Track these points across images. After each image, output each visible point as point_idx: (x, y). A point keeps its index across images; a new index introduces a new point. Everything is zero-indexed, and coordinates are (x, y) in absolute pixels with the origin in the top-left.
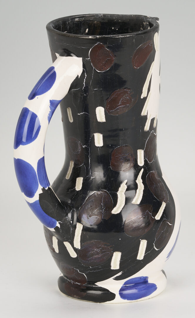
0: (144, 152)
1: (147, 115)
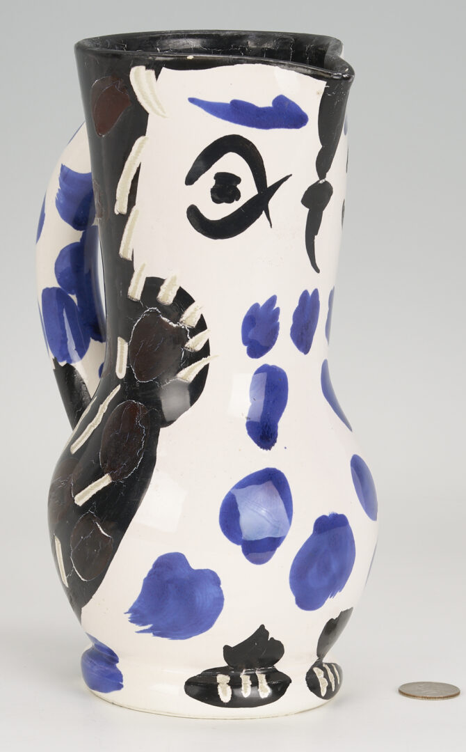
0: (129, 347)
1: (131, 259)
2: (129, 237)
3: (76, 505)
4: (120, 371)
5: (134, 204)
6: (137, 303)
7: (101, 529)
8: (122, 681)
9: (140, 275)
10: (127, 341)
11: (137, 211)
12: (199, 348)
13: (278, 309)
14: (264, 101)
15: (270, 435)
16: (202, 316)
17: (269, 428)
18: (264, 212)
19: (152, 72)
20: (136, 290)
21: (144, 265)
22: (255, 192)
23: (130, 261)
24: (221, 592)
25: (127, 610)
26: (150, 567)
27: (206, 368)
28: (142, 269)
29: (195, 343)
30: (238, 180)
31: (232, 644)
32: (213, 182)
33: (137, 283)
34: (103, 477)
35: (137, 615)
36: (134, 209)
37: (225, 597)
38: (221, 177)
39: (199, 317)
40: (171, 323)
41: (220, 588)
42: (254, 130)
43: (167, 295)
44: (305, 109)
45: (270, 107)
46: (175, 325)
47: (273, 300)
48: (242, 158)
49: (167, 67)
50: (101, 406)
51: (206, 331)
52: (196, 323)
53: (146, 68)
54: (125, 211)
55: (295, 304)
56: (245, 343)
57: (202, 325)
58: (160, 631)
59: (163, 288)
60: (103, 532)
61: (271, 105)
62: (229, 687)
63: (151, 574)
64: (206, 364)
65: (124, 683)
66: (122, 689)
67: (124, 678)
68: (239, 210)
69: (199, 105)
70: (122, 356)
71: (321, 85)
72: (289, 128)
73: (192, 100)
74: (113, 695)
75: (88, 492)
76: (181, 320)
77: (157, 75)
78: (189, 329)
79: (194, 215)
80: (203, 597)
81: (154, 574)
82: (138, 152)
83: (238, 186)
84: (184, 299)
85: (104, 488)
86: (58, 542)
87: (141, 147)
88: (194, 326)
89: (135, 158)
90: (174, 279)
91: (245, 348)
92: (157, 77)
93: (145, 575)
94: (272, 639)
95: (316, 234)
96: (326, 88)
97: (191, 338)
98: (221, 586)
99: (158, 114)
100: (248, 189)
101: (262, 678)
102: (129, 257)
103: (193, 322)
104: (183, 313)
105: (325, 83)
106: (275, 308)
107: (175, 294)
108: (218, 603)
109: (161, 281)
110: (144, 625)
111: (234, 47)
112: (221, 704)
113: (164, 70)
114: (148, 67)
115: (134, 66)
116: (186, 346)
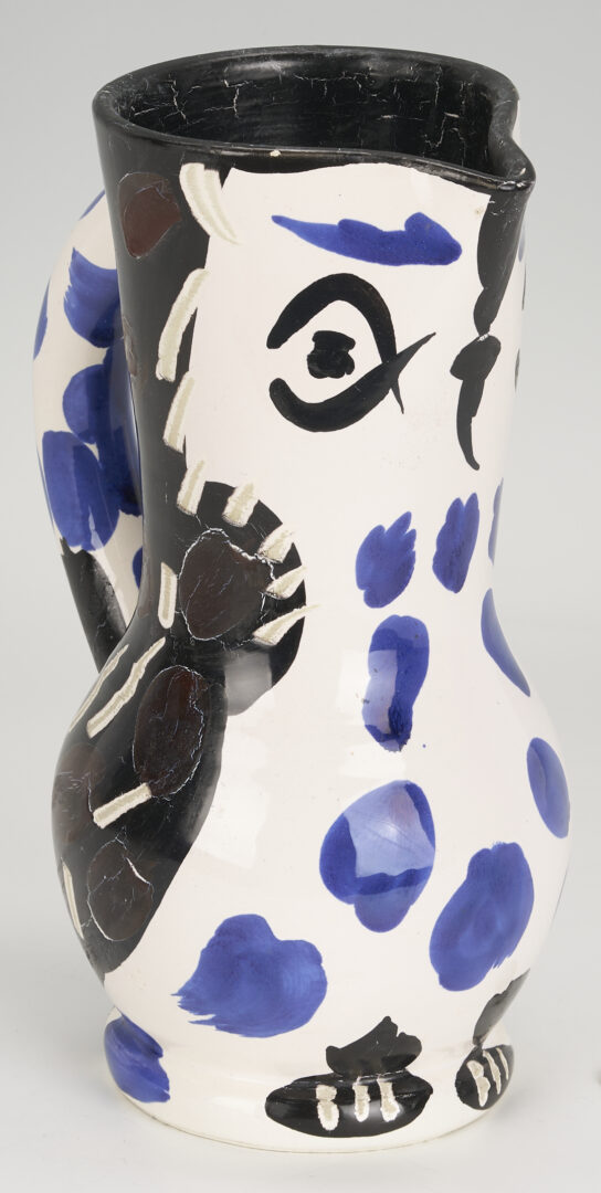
0: (178, 581)
1: (182, 451)
2: (179, 417)
3: (96, 825)
4: (166, 616)
5: (187, 369)
6: (190, 518)
7: (134, 870)
8: (168, 1089)
9: (195, 476)
10: (176, 571)
11: (191, 381)
12: (288, 593)
13: (413, 532)
14: (391, 221)
15: (400, 727)
16: (293, 545)
17: (399, 715)
18: (391, 391)
19: (215, 174)
20: (189, 498)
21: (202, 462)
22: (377, 361)
23: (178, 453)
24: (322, 973)
25: (176, 991)
26: (211, 934)
27: (299, 625)
28: (199, 468)
29: (282, 587)
30: (350, 343)
31: (340, 1045)
32: (311, 346)
33: (191, 488)
34: (138, 788)
35: (192, 998)
36: (187, 376)
37: (328, 980)
38: (322, 338)
39: (289, 548)
40: (244, 554)
41: (321, 968)
42: (376, 266)
43: (238, 512)
44: (456, 235)
45: (401, 232)
46: (250, 558)
47: (405, 520)
48: (356, 309)
49: (238, 167)
50: (135, 666)
51: (300, 568)
52: (284, 556)
53: (206, 168)
54: (172, 377)
55: (440, 521)
56: (361, 586)
57: (292, 560)
58: (226, 1024)
59: (232, 501)
60: (137, 874)
61: (403, 229)
62: (335, 1106)
63: (213, 944)
64: (299, 617)
65: (170, 1093)
66: (169, 1102)
67: (171, 1084)
68: (352, 388)
69: (289, 228)
70: (167, 593)
71: (483, 200)
72: (431, 264)
73: (278, 220)
74: (154, 1107)
75: (114, 809)
76: (261, 550)
77: (223, 178)
78: (274, 564)
79: (280, 392)
80: (294, 980)
81: (218, 943)
82: (193, 292)
83: (351, 353)
84: (264, 520)
85: (140, 806)
86: (67, 872)
87: (197, 284)
88: (281, 561)
89: (188, 300)
90: (250, 489)
91: (362, 593)
92: (222, 182)
93: (204, 945)
94: (402, 1034)
95: (474, 415)
96: (489, 205)
97: (277, 578)
98: (323, 965)
99: (225, 238)
100: (366, 357)
101: (386, 1088)
102: (179, 447)
103: (281, 556)
104: (263, 540)
105: (489, 197)
106: (408, 531)
107: (251, 512)
108: (319, 988)
109: (229, 491)
110: (202, 1013)
111: (346, 75)
112: (322, 1132)
113: (234, 172)
114: (207, 167)
115: (186, 162)
116: (268, 589)
